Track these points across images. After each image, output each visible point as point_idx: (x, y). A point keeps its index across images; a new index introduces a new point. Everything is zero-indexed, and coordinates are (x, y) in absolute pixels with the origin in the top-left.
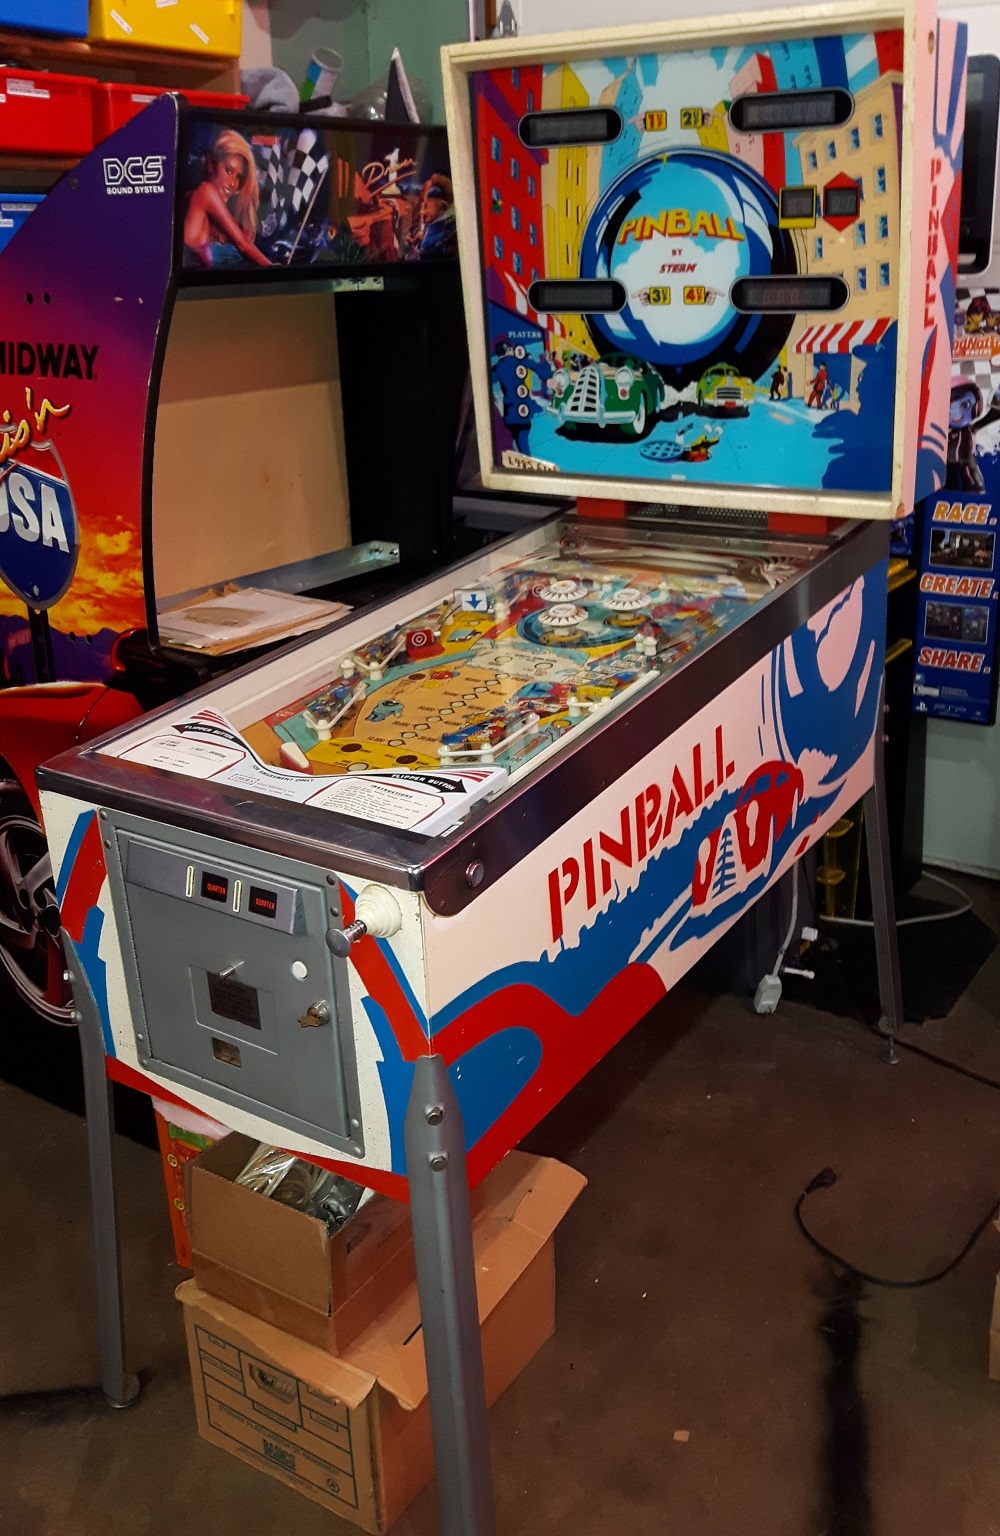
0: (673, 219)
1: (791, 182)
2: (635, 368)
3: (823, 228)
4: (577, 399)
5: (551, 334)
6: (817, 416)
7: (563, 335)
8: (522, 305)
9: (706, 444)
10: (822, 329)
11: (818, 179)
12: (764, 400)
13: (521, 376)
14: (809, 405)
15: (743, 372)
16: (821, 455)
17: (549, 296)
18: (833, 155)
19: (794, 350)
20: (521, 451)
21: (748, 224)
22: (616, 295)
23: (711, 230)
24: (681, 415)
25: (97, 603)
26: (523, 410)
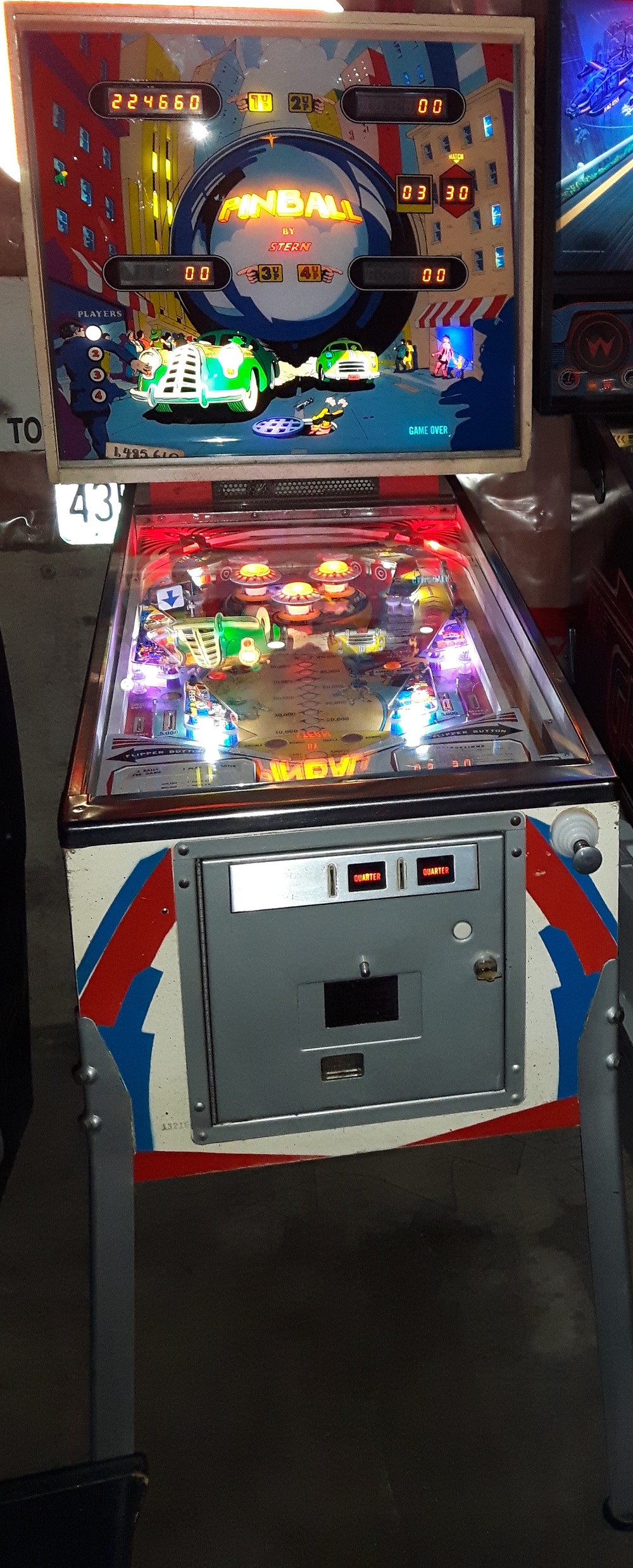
1: (407, 167)
2: (244, 345)
3: (440, 213)
4: (171, 380)
5: (135, 312)
7: (152, 313)
8: (95, 283)
9: (329, 417)
10: (444, 305)
11: (433, 168)
13: (96, 359)
14: (436, 375)
18: (447, 149)
19: (418, 324)
22: (221, 272)
24: (299, 389)
26: (99, 395)
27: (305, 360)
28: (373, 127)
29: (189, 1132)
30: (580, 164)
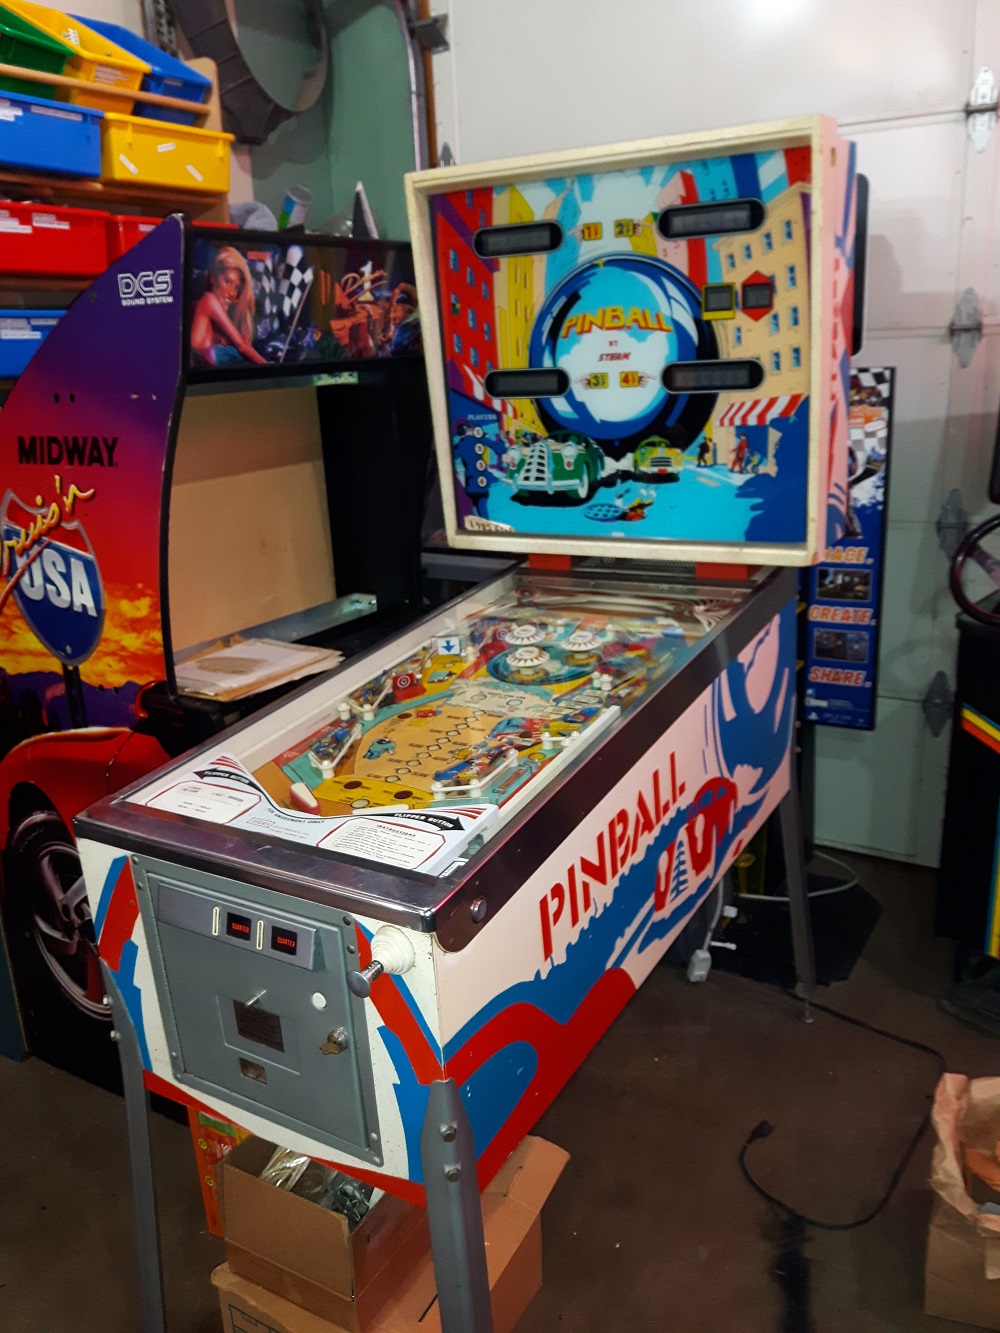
0: (609, 314)
1: (712, 280)
2: (579, 443)
3: (741, 318)
4: (528, 471)
5: (505, 416)
6: (739, 480)
7: (515, 417)
8: (479, 392)
9: (642, 506)
10: (742, 405)
11: (736, 277)
12: (692, 467)
13: (480, 453)
14: (732, 471)
15: (673, 444)
16: (743, 512)
17: (501, 385)
18: (749, 256)
19: (718, 423)
20: (480, 515)
21: (676, 317)
22: (561, 381)
23: (643, 324)
24: (619, 481)
25: (122, 659)
26: (482, 481)
27: (623, 456)
28: (683, 244)
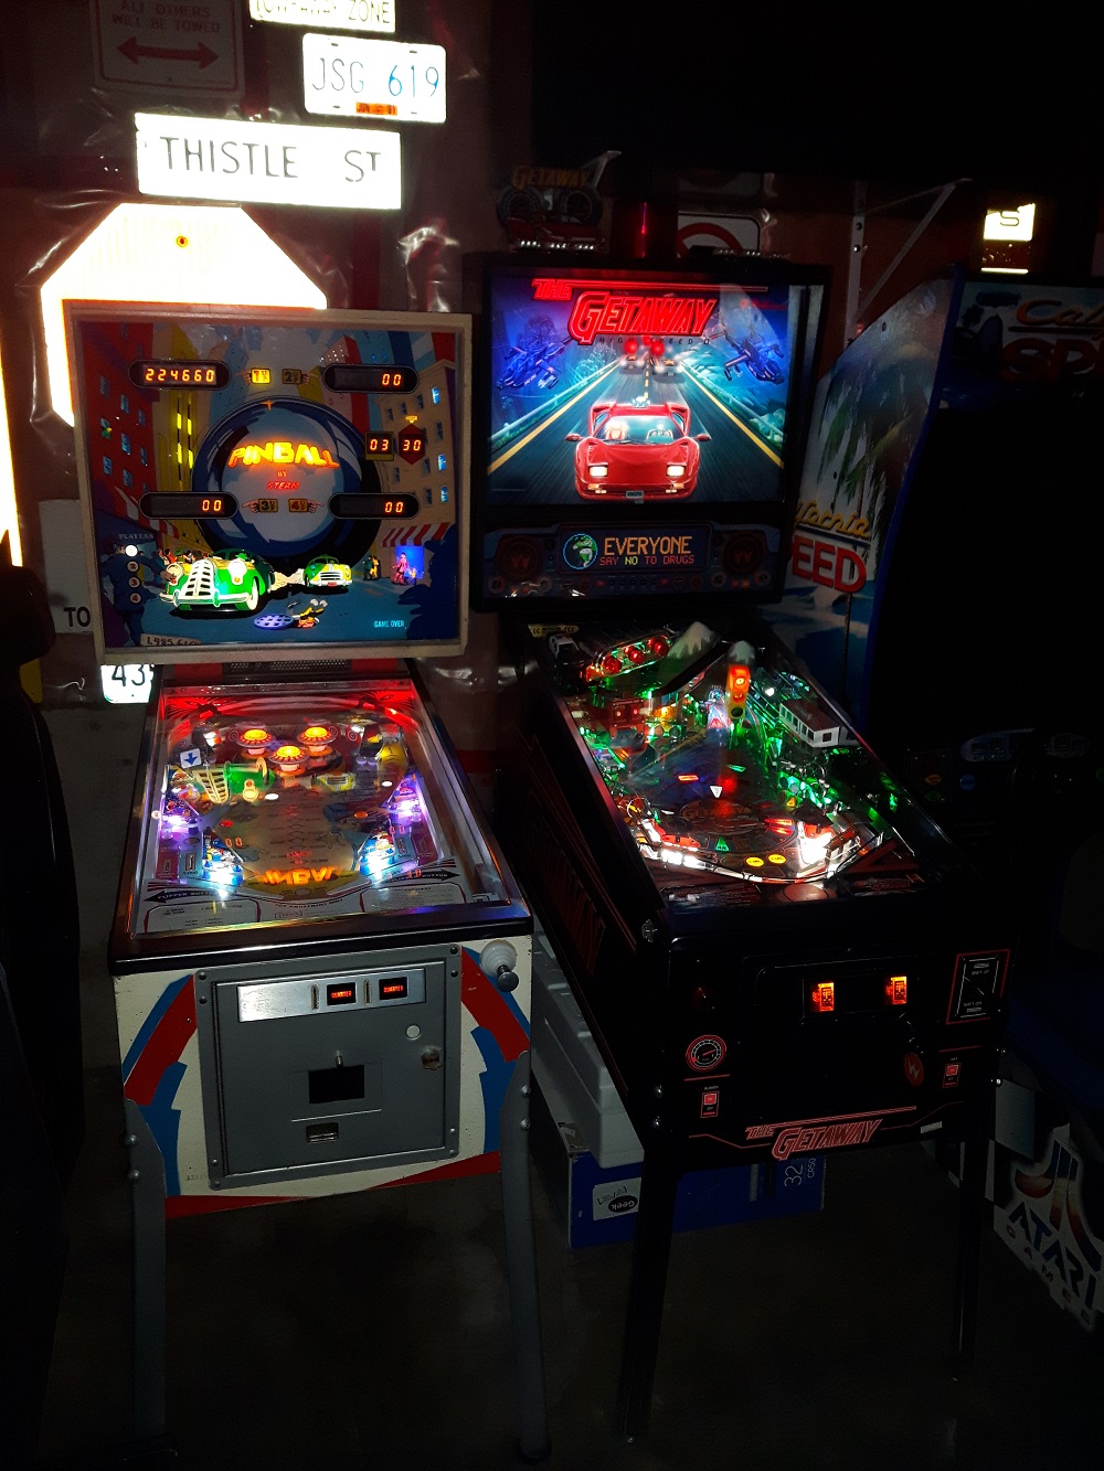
2: (247, 560)
3: (399, 461)
4: (191, 586)
5: (163, 535)
7: (176, 536)
8: (133, 512)
9: (313, 614)
10: (402, 530)
11: (394, 427)
13: (134, 570)
14: (395, 583)
15: (339, 561)
18: (405, 412)
19: (382, 543)
21: (341, 456)
24: (290, 593)
26: (136, 598)
27: (294, 571)
28: (347, 396)
29: (207, 1181)
30: (506, 424)
